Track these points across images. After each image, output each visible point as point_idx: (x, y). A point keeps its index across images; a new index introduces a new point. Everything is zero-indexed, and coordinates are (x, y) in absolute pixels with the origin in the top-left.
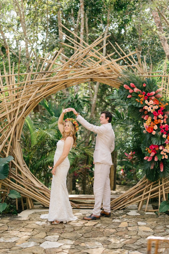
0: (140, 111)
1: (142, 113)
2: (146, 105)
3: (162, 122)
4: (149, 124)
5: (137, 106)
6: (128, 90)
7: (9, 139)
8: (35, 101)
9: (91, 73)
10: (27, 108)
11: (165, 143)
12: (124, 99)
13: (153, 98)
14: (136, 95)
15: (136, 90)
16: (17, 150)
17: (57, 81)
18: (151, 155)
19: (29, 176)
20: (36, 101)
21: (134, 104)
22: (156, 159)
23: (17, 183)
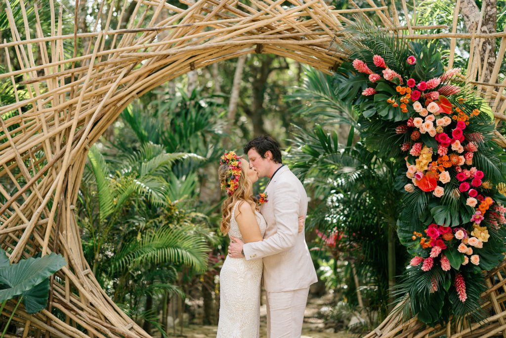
0: (398, 130)
1: (403, 138)
2: (417, 115)
3: (462, 160)
4: (426, 168)
5: (391, 117)
6: (366, 75)
7: (49, 205)
8: (115, 105)
9: (261, 30)
10: (95, 124)
11: (472, 220)
12: (349, 99)
13: (436, 95)
14: (388, 88)
15: (388, 73)
16: (69, 234)
17: (172, 51)
18: (433, 254)
19: (99, 301)
20: (119, 105)
21: (383, 113)
22: (446, 266)
23: (68, 320)
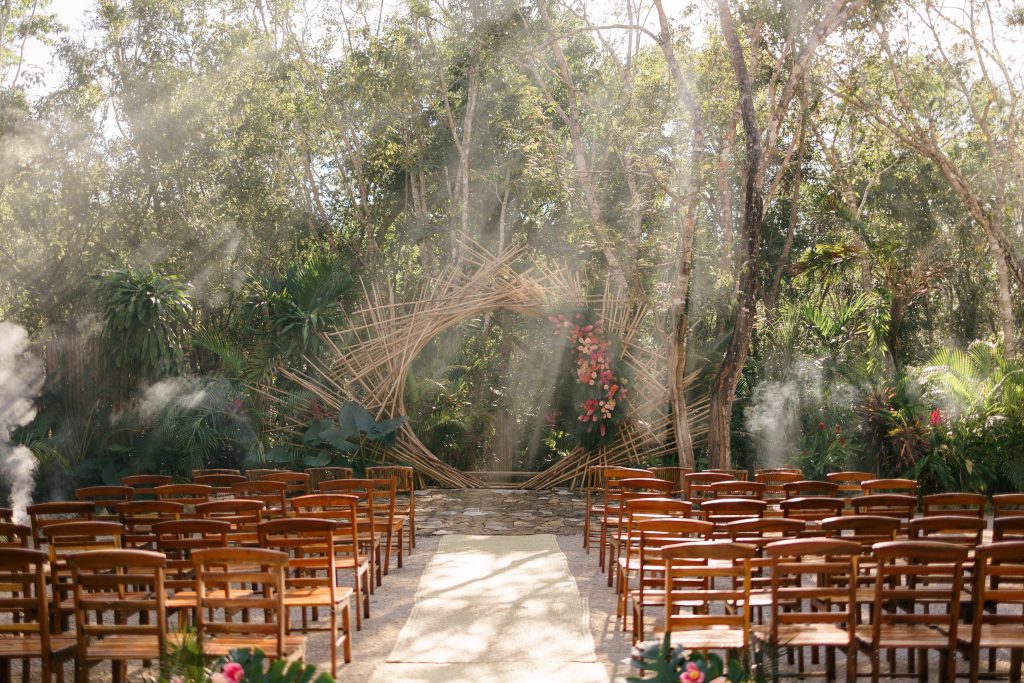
0: (573, 352)
1: (575, 356)
2: (581, 344)
3: (603, 367)
4: (585, 371)
5: (568, 346)
6: (556, 324)
7: (393, 394)
8: (426, 340)
9: (503, 299)
11: (607, 396)
13: (591, 334)
18: (588, 413)
22: (595, 419)
